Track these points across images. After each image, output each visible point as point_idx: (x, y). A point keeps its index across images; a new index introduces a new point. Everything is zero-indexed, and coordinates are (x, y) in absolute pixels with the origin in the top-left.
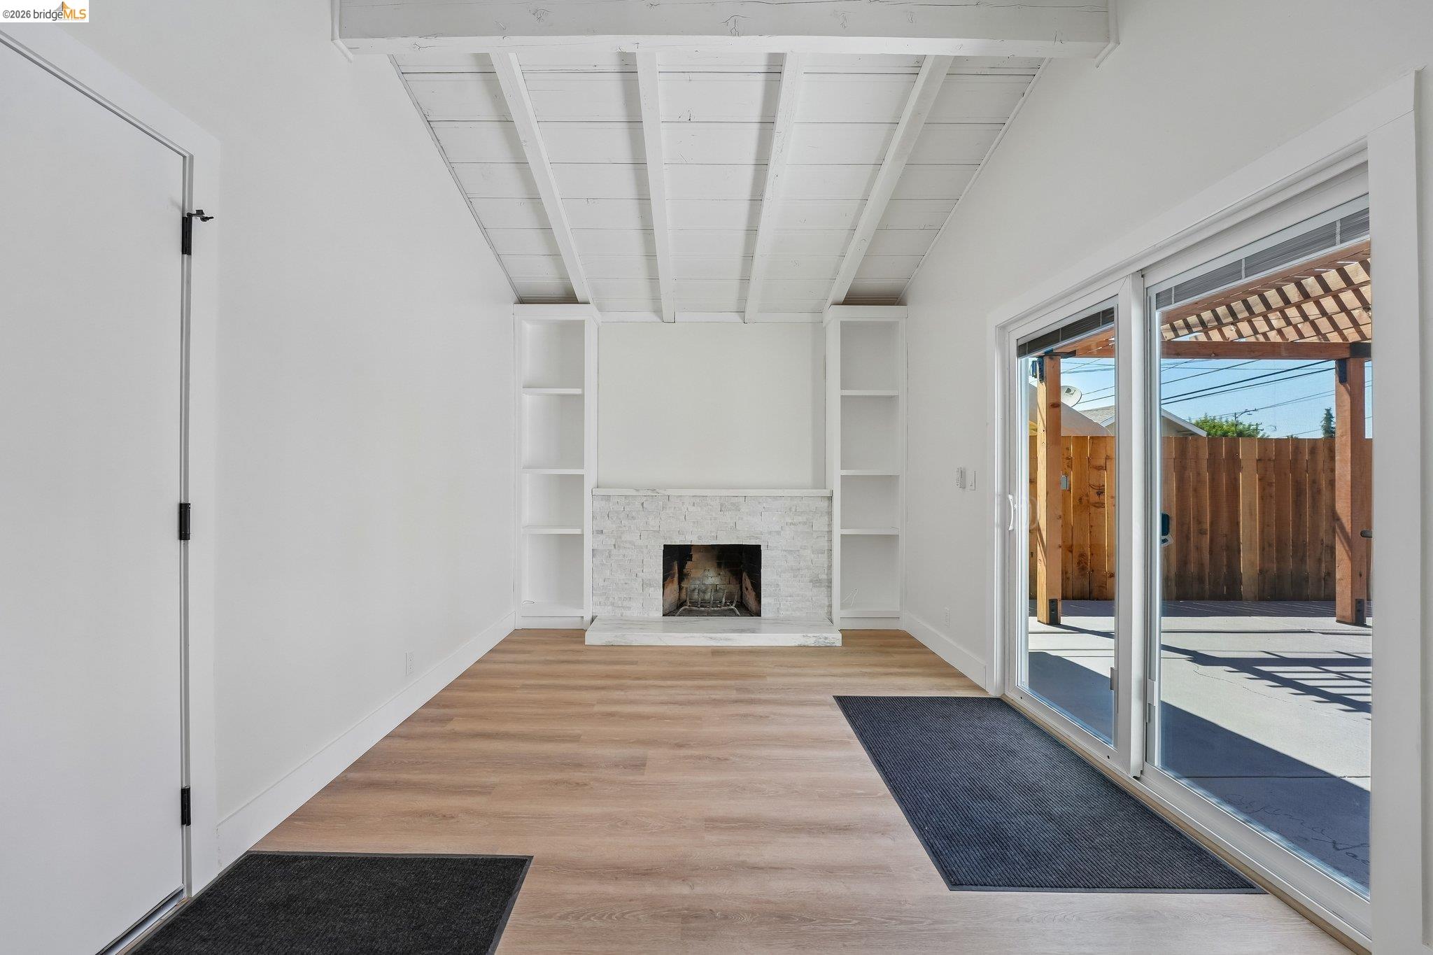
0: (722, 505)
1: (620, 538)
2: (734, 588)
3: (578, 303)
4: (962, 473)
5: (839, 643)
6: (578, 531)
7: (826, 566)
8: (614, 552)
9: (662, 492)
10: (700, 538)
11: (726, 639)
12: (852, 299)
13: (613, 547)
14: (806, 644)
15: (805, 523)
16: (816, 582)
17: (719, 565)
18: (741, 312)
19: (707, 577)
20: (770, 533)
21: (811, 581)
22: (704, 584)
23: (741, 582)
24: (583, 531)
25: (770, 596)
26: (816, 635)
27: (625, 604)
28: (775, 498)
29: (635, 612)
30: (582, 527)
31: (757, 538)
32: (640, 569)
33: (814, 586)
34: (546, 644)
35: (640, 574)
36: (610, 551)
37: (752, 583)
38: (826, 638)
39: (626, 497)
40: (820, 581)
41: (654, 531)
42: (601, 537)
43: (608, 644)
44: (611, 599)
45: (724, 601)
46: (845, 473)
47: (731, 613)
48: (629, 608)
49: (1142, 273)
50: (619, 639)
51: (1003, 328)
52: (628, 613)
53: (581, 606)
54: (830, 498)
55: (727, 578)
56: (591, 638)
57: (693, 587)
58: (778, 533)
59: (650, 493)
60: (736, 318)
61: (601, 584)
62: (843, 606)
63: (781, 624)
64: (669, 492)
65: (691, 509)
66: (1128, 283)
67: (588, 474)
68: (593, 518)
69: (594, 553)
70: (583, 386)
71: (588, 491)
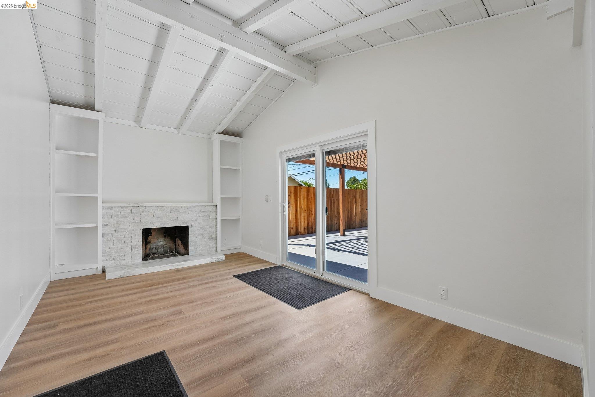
0: (171, 210)
1: (119, 227)
2: (172, 245)
3: (94, 110)
4: (267, 197)
5: (224, 259)
6: (94, 225)
7: (215, 232)
8: (115, 234)
9: (142, 204)
10: (161, 225)
11: (180, 265)
12: (225, 133)
13: (114, 232)
14: (212, 262)
15: (206, 216)
16: (211, 238)
17: (165, 236)
18: (178, 129)
19: (159, 242)
20: (192, 221)
21: (209, 238)
22: (158, 245)
23: (175, 243)
24: (97, 224)
25: (192, 246)
26: (215, 258)
27: (121, 258)
28: (195, 206)
29: (127, 261)
30: (97, 222)
31: (187, 223)
32: (130, 241)
33: (210, 240)
34: (81, 284)
35: (130, 243)
36: (112, 234)
37: (182, 242)
38: (219, 258)
39: (122, 207)
40: (212, 238)
41: (137, 223)
42: (107, 227)
43: (120, 277)
44: (113, 257)
45: (169, 251)
46: (222, 196)
47: (174, 255)
48: (124, 260)
49: (322, 146)
50: (126, 274)
51: (281, 153)
52: (123, 262)
53: (97, 262)
54: (216, 206)
55: (169, 241)
56: (109, 276)
57: (152, 247)
58: (196, 220)
59: (136, 205)
60: (176, 131)
61: (107, 250)
62: (222, 246)
63: (198, 256)
64: (145, 205)
65: (156, 212)
66: (319, 148)
67: (100, 196)
68: (103, 218)
69: (103, 235)
70: (97, 152)
71: (100, 205)
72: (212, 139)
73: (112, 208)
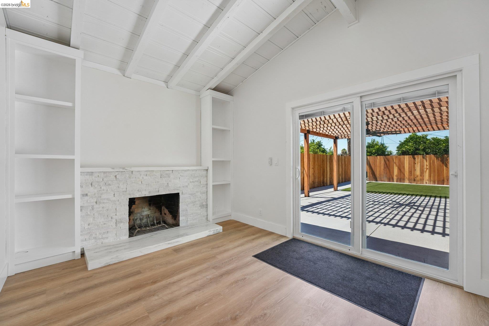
0: (161, 175)
1: (100, 197)
2: (157, 214)
3: (69, 45)
4: (271, 159)
5: (221, 231)
6: (70, 196)
7: (205, 198)
8: (96, 206)
9: (128, 169)
10: (150, 192)
11: (177, 242)
12: (216, 89)
13: (95, 203)
14: (210, 235)
15: (197, 181)
16: (202, 206)
17: (150, 205)
18: (166, 82)
19: (144, 211)
20: (183, 187)
21: (200, 206)
22: (142, 215)
23: (161, 211)
24: (74, 195)
25: (184, 216)
26: (213, 229)
27: (104, 236)
28: (186, 171)
29: (111, 239)
30: (73, 192)
31: (178, 190)
32: (115, 214)
33: (201, 208)
35: (114, 217)
36: (93, 206)
37: (169, 211)
38: (217, 230)
39: (104, 173)
40: (203, 205)
41: (123, 191)
42: (86, 198)
43: (106, 265)
44: (94, 235)
45: (155, 222)
46: (214, 159)
47: (163, 228)
48: (107, 238)
49: (361, 97)
50: (114, 260)
51: (293, 109)
52: (106, 241)
53: (74, 245)
54: (207, 170)
55: (154, 210)
56: (92, 265)
57: (136, 218)
58: (187, 186)
59: (121, 170)
60: (163, 84)
61: (87, 227)
62: (214, 214)
63: (192, 227)
64: (133, 169)
65: (145, 177)
67: (78, 158)
68: (82, 187)
69: (82, 208)
70: (74, 102)
71: (78, 170)
72: (201, 97)
73: (92, 173)
